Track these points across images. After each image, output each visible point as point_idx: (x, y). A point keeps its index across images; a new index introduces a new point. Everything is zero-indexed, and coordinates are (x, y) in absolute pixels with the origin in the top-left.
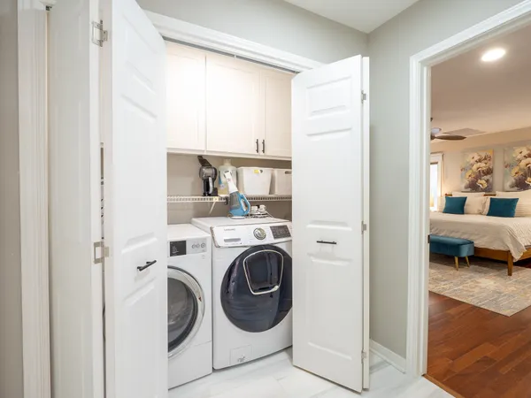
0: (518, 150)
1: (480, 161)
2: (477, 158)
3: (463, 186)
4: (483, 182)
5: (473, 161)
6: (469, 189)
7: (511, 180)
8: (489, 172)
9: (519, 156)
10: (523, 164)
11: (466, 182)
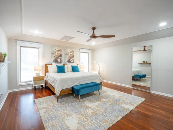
0: (68, 50)
1: (58, 51)
2: (57, 50)
3: (52, 60)
4: (59, 59)
5: (56, 51)
6: (55, 62)
7: (67, 60)
8: (61, 56)
9: (69, 52)
10: (69, 54)
11: (53, 59)
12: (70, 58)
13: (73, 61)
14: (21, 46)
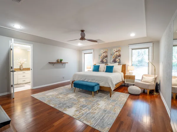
0: (114, 50)
1: (104, 53)
4: (105, 60)
5: (102, 53)
6: (101, 63)
7: (112, 60)
8: (106, 56)
9: (114, 52)
10: (115, 54)
11: (100, 60)
12: (116, 58)
13: (119, 61)
14: (84, 54)
